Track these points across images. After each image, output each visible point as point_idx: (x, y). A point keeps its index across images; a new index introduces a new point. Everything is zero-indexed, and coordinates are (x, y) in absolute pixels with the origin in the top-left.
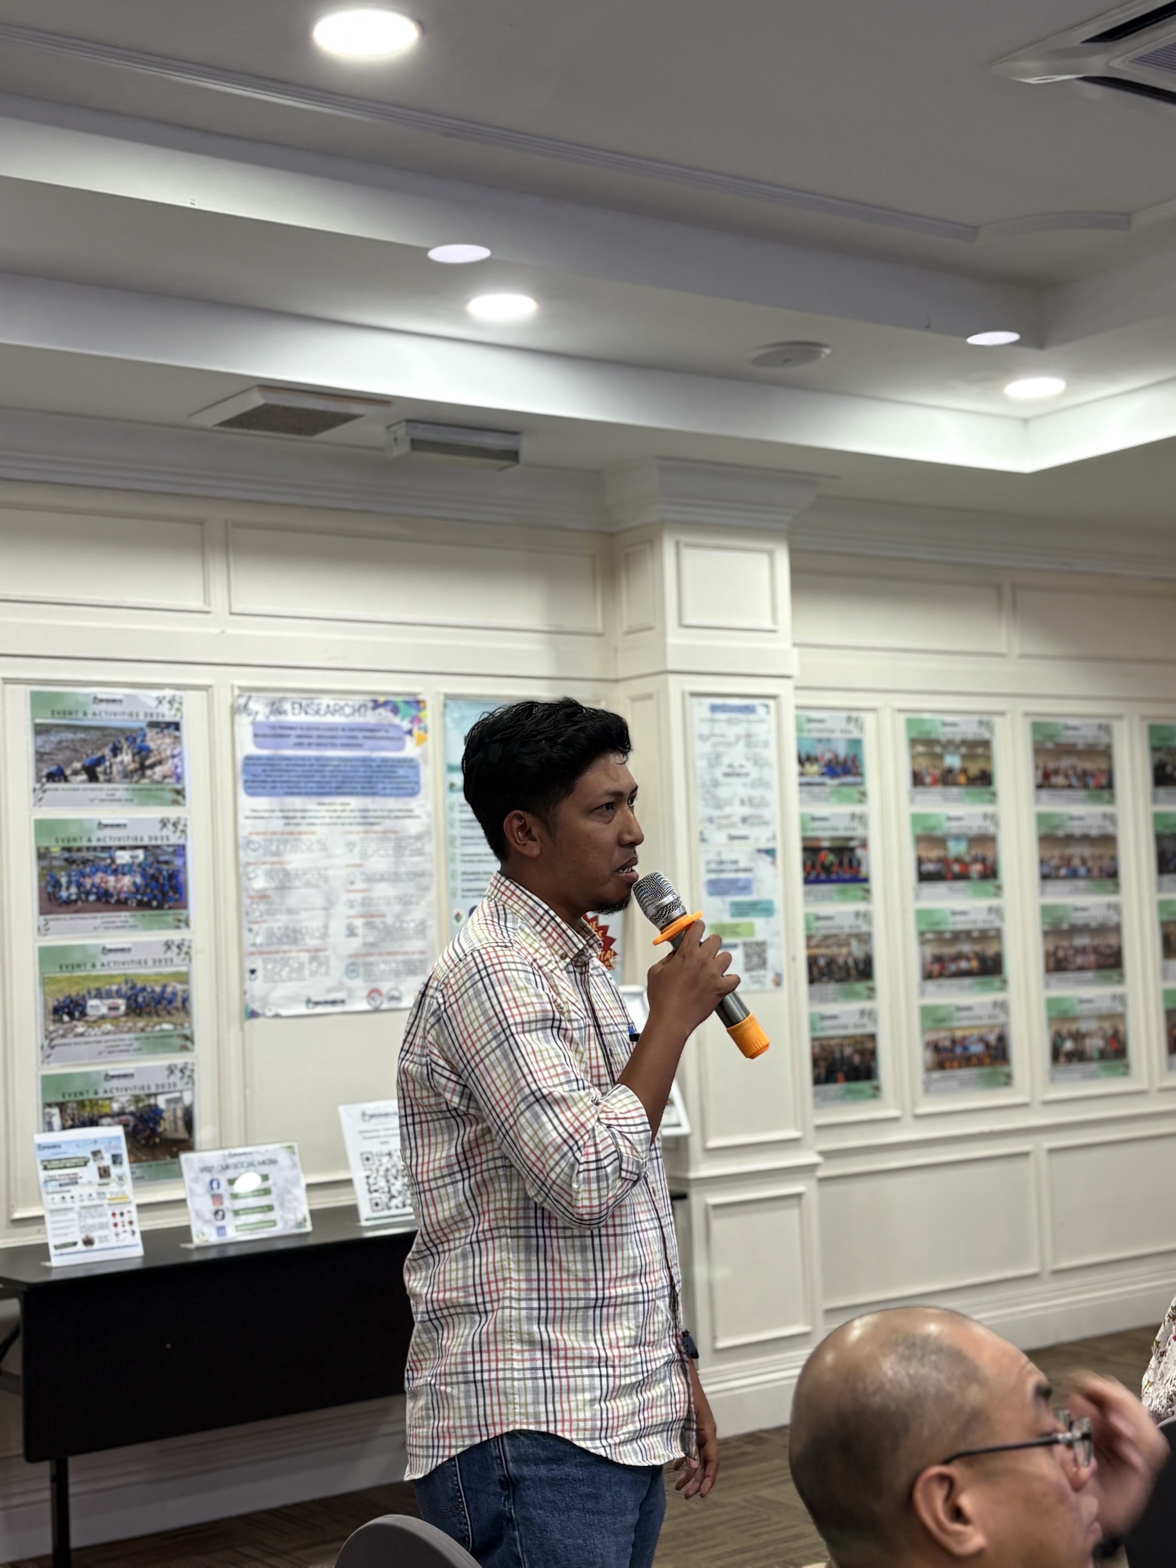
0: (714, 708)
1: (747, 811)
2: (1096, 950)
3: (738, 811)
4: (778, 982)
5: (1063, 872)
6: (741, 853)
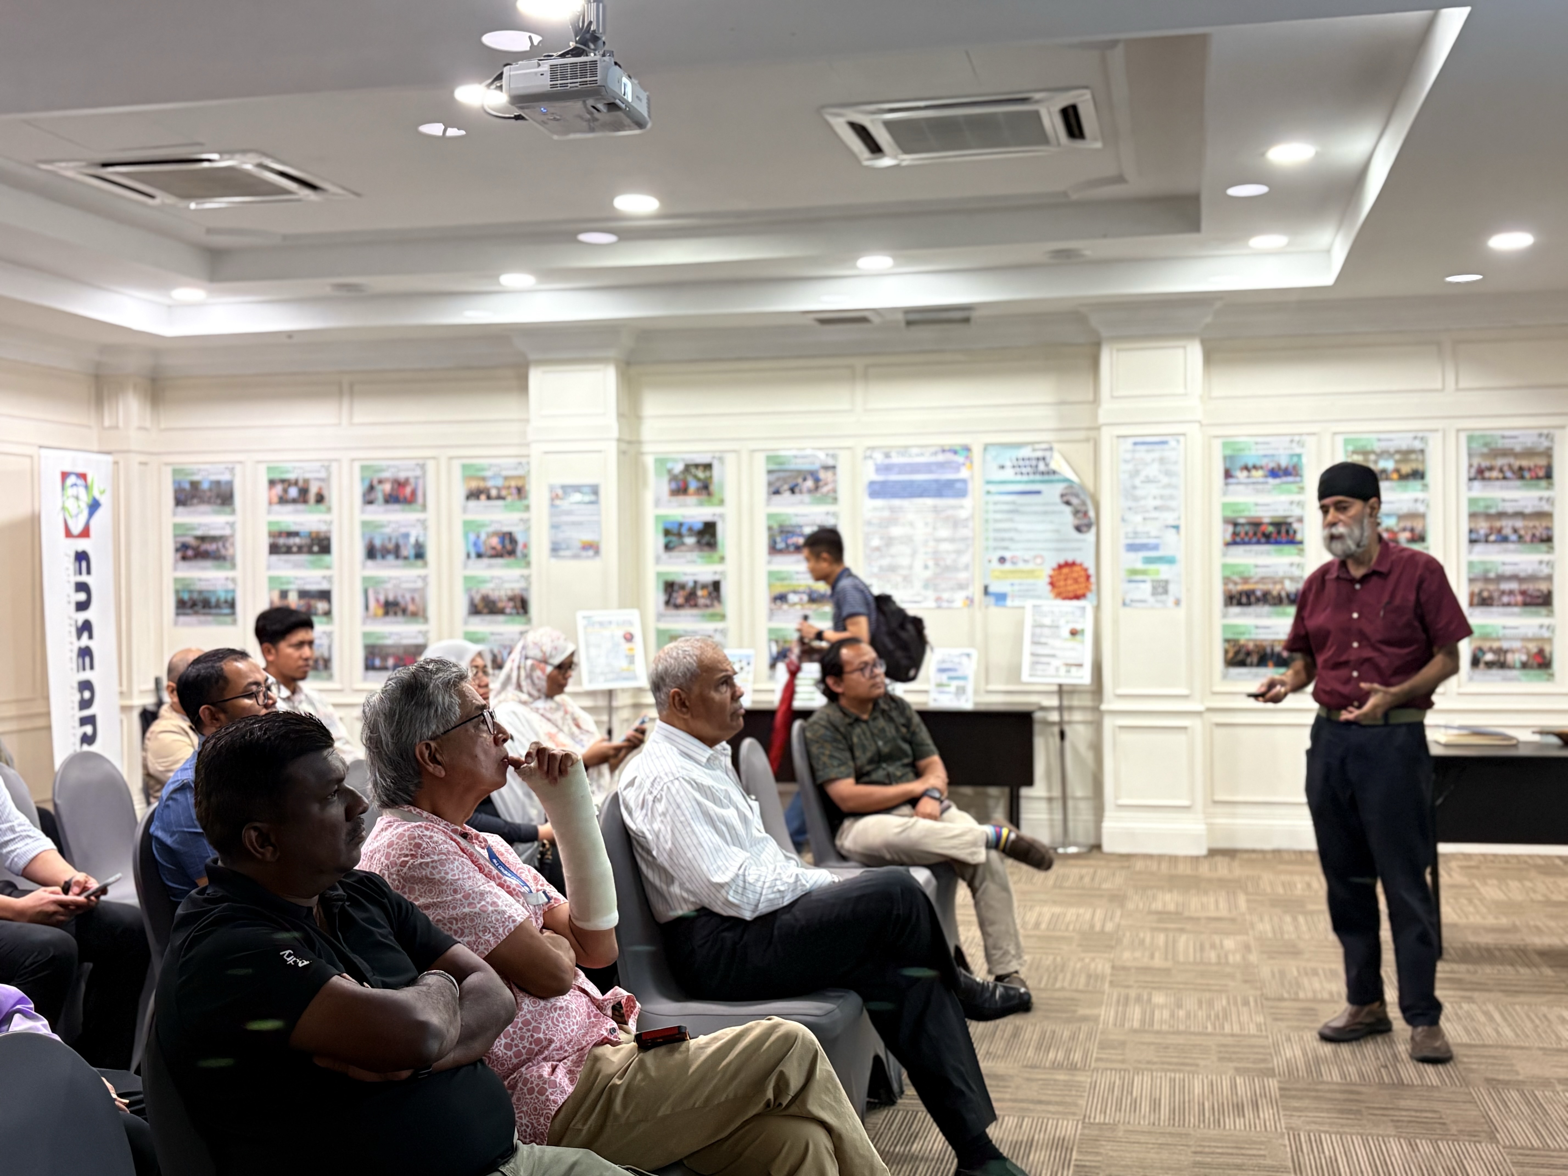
0: (1135, 444)
1: (1158, 503)
3: (1151, 503)
4: (1178, 603)
5: (1492, 538)
6: (1153, 529)
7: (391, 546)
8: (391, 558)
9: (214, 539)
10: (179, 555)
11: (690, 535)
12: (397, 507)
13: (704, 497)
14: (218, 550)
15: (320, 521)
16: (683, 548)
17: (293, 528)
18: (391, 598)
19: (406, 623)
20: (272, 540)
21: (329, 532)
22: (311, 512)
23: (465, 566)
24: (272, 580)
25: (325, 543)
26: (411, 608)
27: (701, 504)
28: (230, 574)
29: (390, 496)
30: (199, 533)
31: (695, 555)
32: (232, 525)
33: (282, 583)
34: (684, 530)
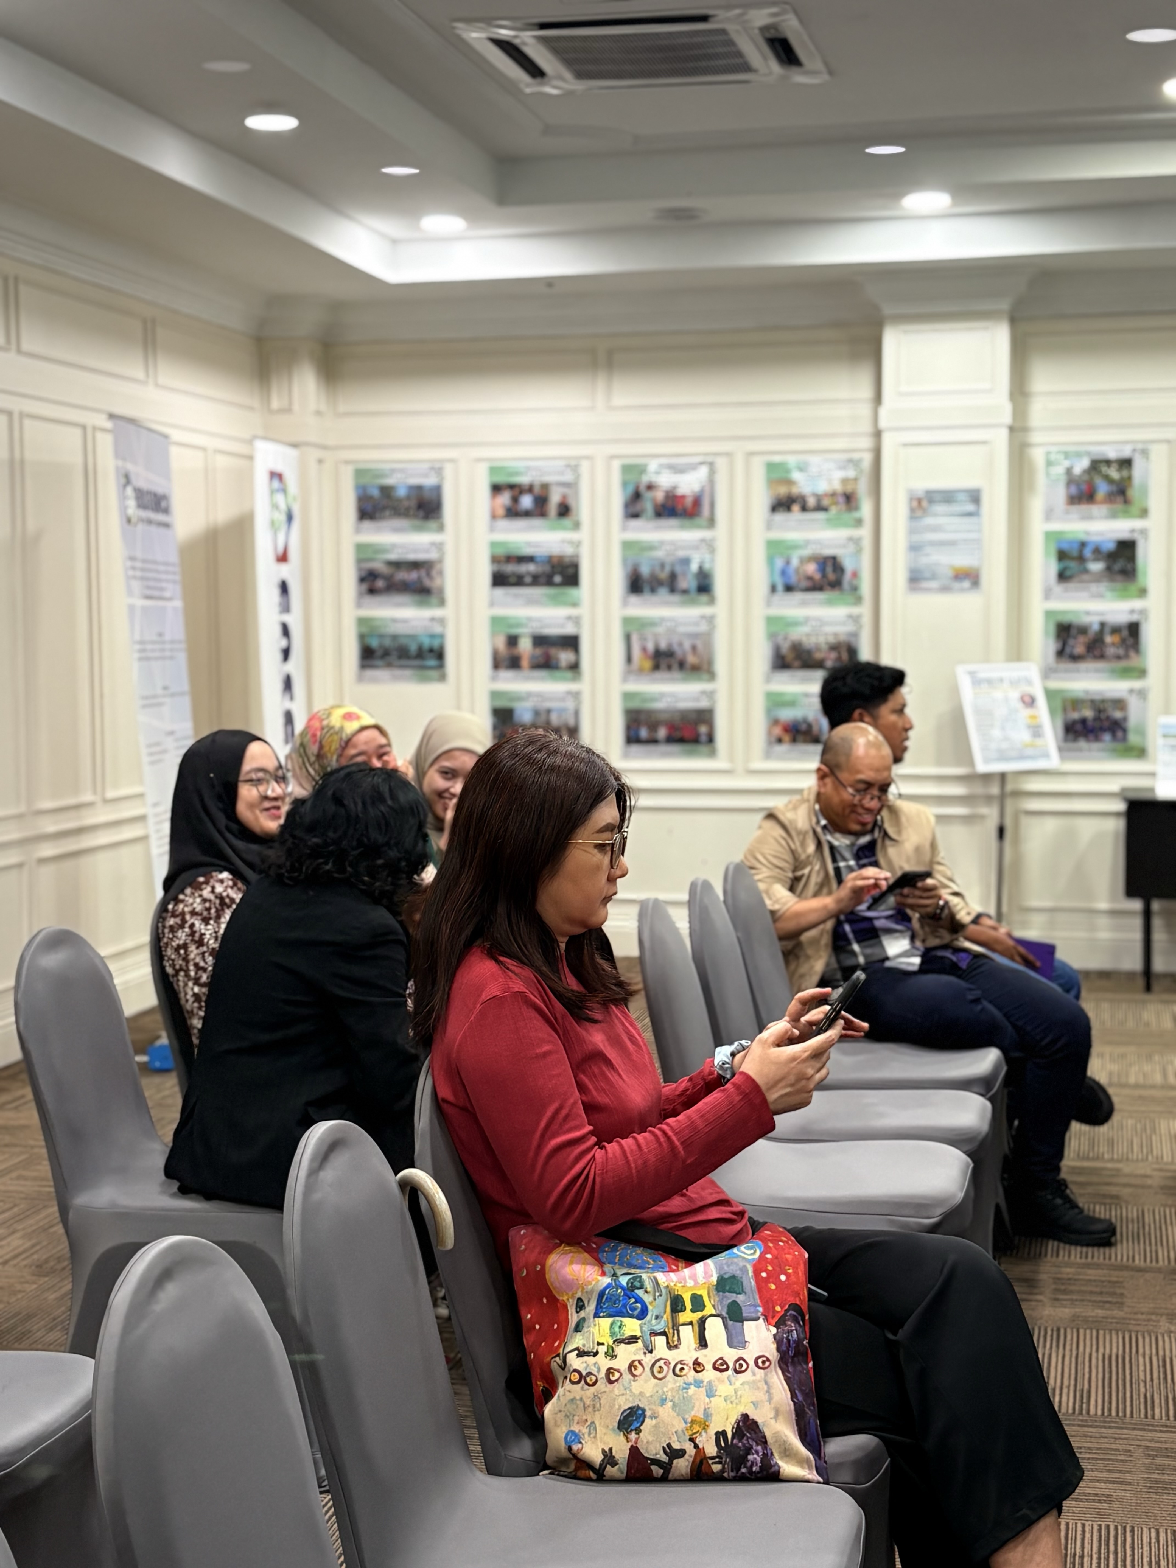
7: (664, 575)
8: (663, 592)
9: (416, 565)
10: (365, 586)
11: (1096, 559)
12: (673, 522)
13: (1119, 506)
14: (420, 579)
15: (563, 541)
16: (1085, 577)
17: (527, 551)
18: (663, 646)
19: (685, 680)
20: (496, 568)
21: (577, 556)
22: (552, 528)
23: (769, 604)
24: (496, 621)
25: (571, 571)
26: (691, 659)
27: (1113, 516)
28: (437, 612)
29: (664, 506)
30: (393, 556)
31: (1103, 587)
32: (440, 546)
33: (511, 626)
34: (1088, 553)
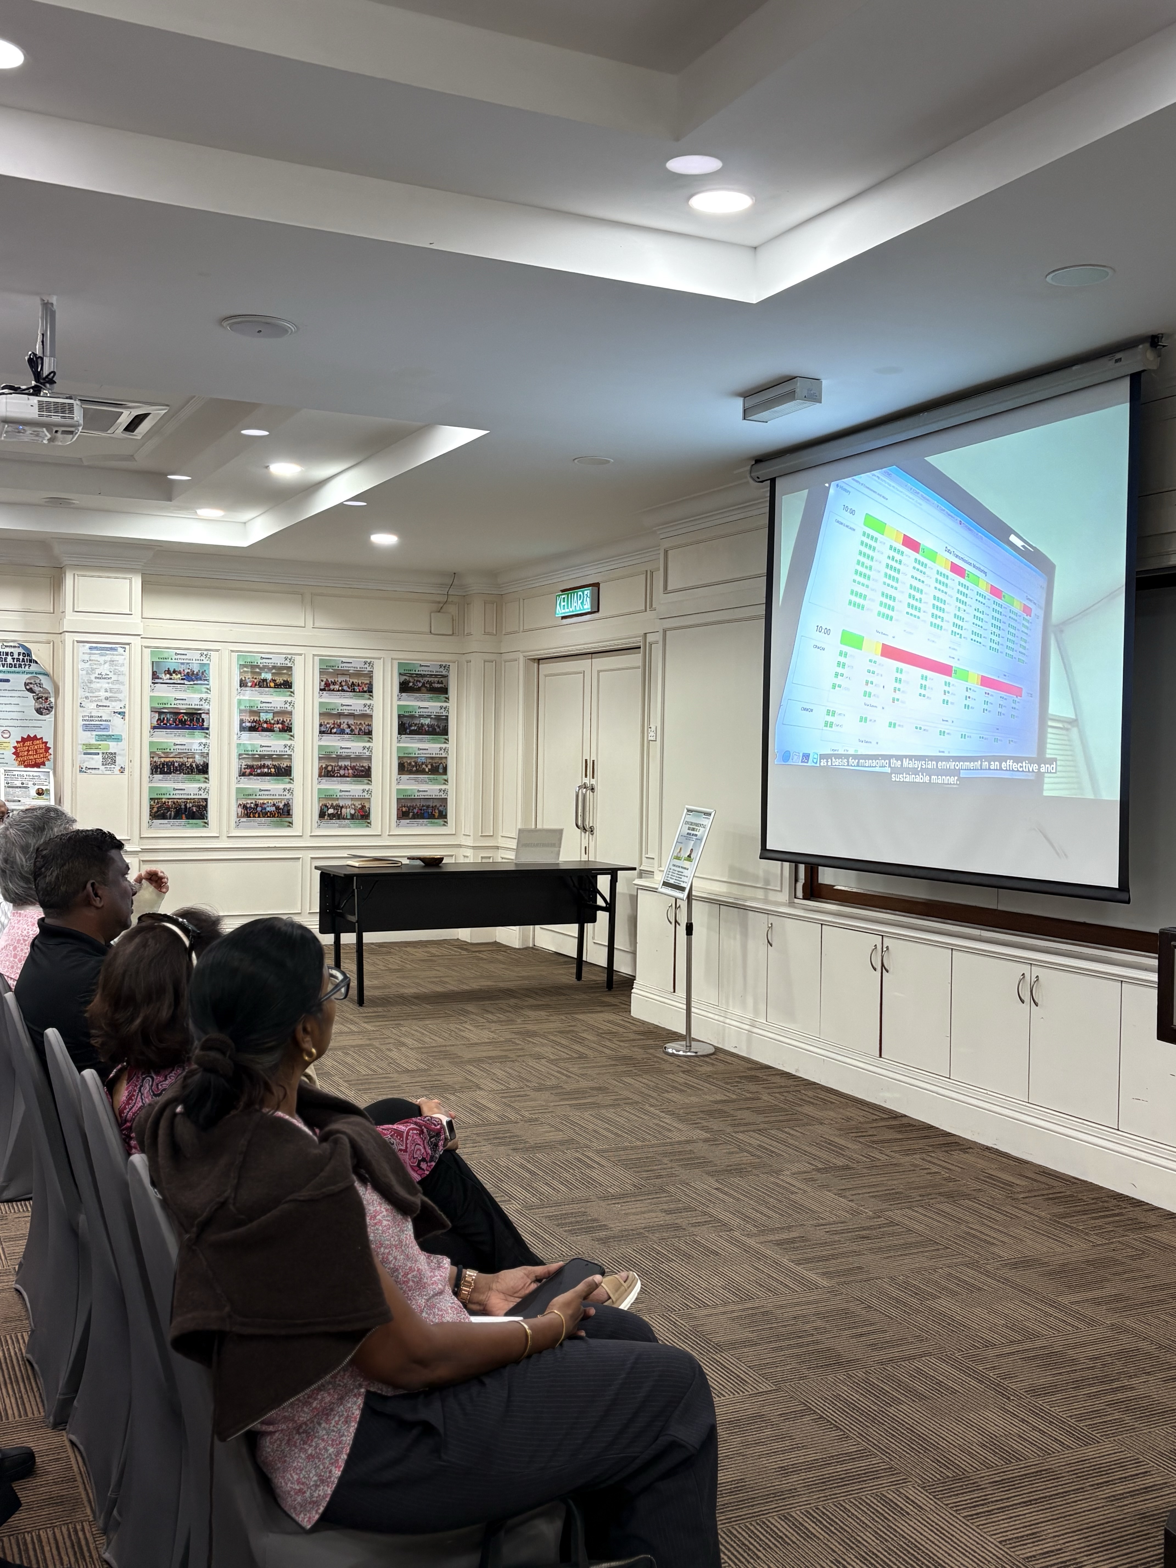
0: (90, 648)
1: (108, 694)
2: (353, 768)
3: (103, 694)
4: (122, 770)
5: (334, 730)
6: (105, 714)
